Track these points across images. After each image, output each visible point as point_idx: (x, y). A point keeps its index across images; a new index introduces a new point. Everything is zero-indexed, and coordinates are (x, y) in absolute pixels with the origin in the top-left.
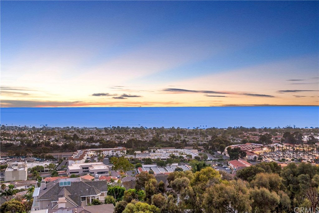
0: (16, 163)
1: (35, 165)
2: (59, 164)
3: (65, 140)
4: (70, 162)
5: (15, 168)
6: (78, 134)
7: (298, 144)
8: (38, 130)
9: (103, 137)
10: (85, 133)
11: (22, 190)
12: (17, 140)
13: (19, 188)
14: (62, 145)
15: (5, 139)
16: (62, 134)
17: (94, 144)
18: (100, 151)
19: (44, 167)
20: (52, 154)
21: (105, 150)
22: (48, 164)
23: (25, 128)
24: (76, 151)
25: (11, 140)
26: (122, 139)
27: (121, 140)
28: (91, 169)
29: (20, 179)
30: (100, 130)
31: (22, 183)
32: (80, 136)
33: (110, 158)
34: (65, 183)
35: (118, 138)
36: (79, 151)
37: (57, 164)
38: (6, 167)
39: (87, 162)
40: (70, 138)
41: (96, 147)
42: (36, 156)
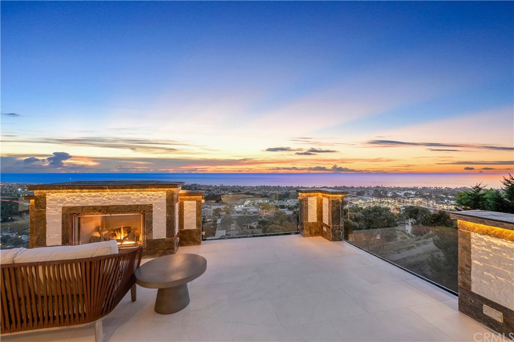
1: (216, 207)
7: (384, 197)
9: (255, 192)
11: (210, 221)
13: (208, 220)
17: (250, 196)
18: (253, 200)
21: (257, 200)
24: (239, 200)
26: (267, 193)
28: (248, 210)
29: (209, 215)
30: (253, 188)
31: (210, 217)
33: (260, 204)
34: (234, 217)
36: (241, 200)
39: (246, 206)
41: (251, 198)
42: (216, 202)
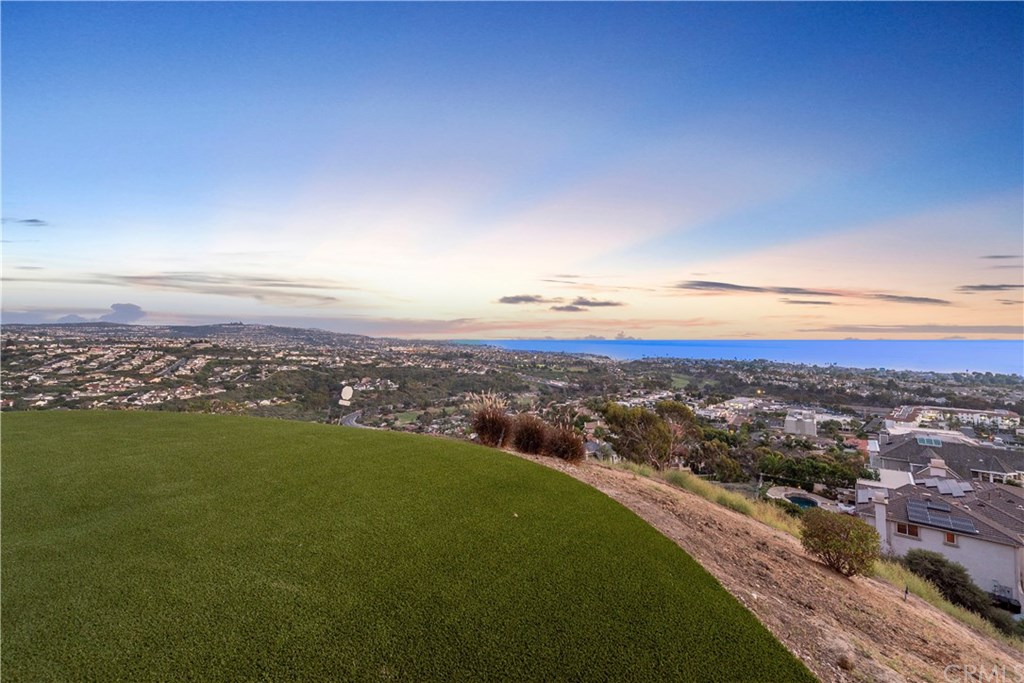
0: (799, 411)
1: (827, 418)
2: (867, 423)
3: (871, 388)
4: (888, 422)
5: (800, 417)
6: (897, 382)
8: (823, 371)
9: (952, 389)
10: (911, 379)
12: (793, 382)
14: (867, 396)
15: (776, 379)
16: (865, 379)
17: (932, 399)
18: (951, 412)
19: (842, 423)
20: (853, 407)
21: (963, 412)
22: (849, 420)
23: (802, 367)
24: (897, 406)
25: (785, 381)
26: (1001, 396)
27: (1001, 399)
32: (902, 384)
33: (978, 427)
35: (992, 394)
36: (904, 407)
37: (863, 423)
38: (785, 415)
39: (921, 426)
40: (880, 386)
41: (939, 405)
42: (825, 407)
